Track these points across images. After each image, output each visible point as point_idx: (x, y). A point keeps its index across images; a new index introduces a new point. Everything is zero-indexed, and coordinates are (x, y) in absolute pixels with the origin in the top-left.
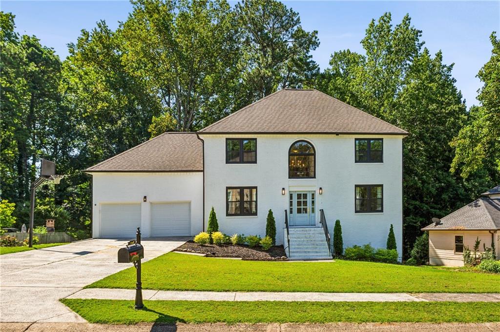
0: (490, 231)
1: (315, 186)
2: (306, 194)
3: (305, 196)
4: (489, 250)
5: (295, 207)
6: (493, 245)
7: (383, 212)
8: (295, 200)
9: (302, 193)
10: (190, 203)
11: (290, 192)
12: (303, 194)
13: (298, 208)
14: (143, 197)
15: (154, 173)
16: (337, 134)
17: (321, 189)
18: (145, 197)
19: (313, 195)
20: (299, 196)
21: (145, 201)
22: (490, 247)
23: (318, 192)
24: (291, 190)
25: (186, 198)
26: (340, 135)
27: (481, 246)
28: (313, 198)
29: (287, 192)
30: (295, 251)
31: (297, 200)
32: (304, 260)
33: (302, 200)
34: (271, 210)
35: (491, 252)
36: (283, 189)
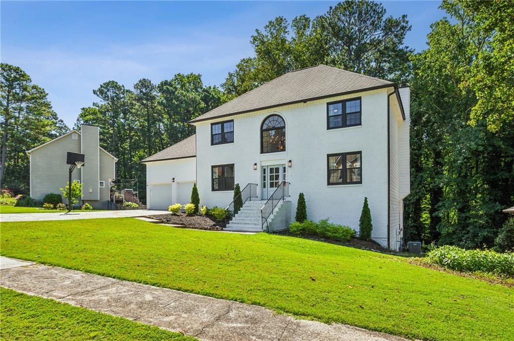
1: (285, 159)
2: (278, 168)
3: (277, 170)
5: (268, 181)
7: (361, 183)
8: (268, 174)
9: (274, 167)
11: (262, 167)
12: (276, 168)
13: (270, 182)
14: (172, 179)
16: (305, 101)
17: (290, 161)
18: (174, 179)
19: (285, 168)
20: (271, 170)
21: (174, 182)
23: (288, 165)
24: (263, 165)
26: (308, 102)
28: (284, 172)
29: (259, 167)
31: (269, 174)
33: (274, 174)
34: (238, 184)
36: (255, 164)
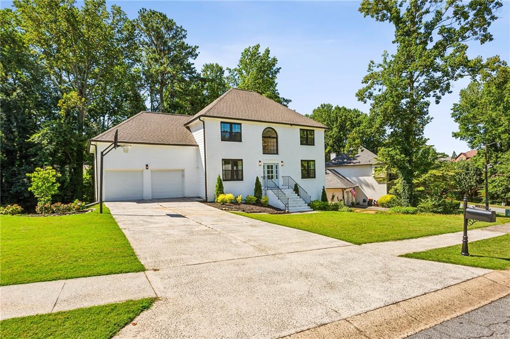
0: (342, 189)
1: (279, 160)
3: (272, 166)
4: (341, 200)
5: (266, 175)
6: (343, 197)
7: (315, 178)
8: (266, 170)
9: (270, 165)
10: (183, 171)
11: (264, 164)
13: (268, 176)
14: (145, 166)
15: (154, 145)
16: (291, 125)
17: (282, 162)
18: (147, 165)
19: (277, 166)
20: (268, 167)
21: (147, 169)
22: (342, 199)
23: (280, 164)
24: (264, 162)
25: (180, 167)
27: (335, 198)
28: (276, 169)
29: (262, 164)
30: (292, 205)
32: (300, 212)
33: (270, 170)
34: (257, 177)
35: (342, 202)
36: (260, 162)
